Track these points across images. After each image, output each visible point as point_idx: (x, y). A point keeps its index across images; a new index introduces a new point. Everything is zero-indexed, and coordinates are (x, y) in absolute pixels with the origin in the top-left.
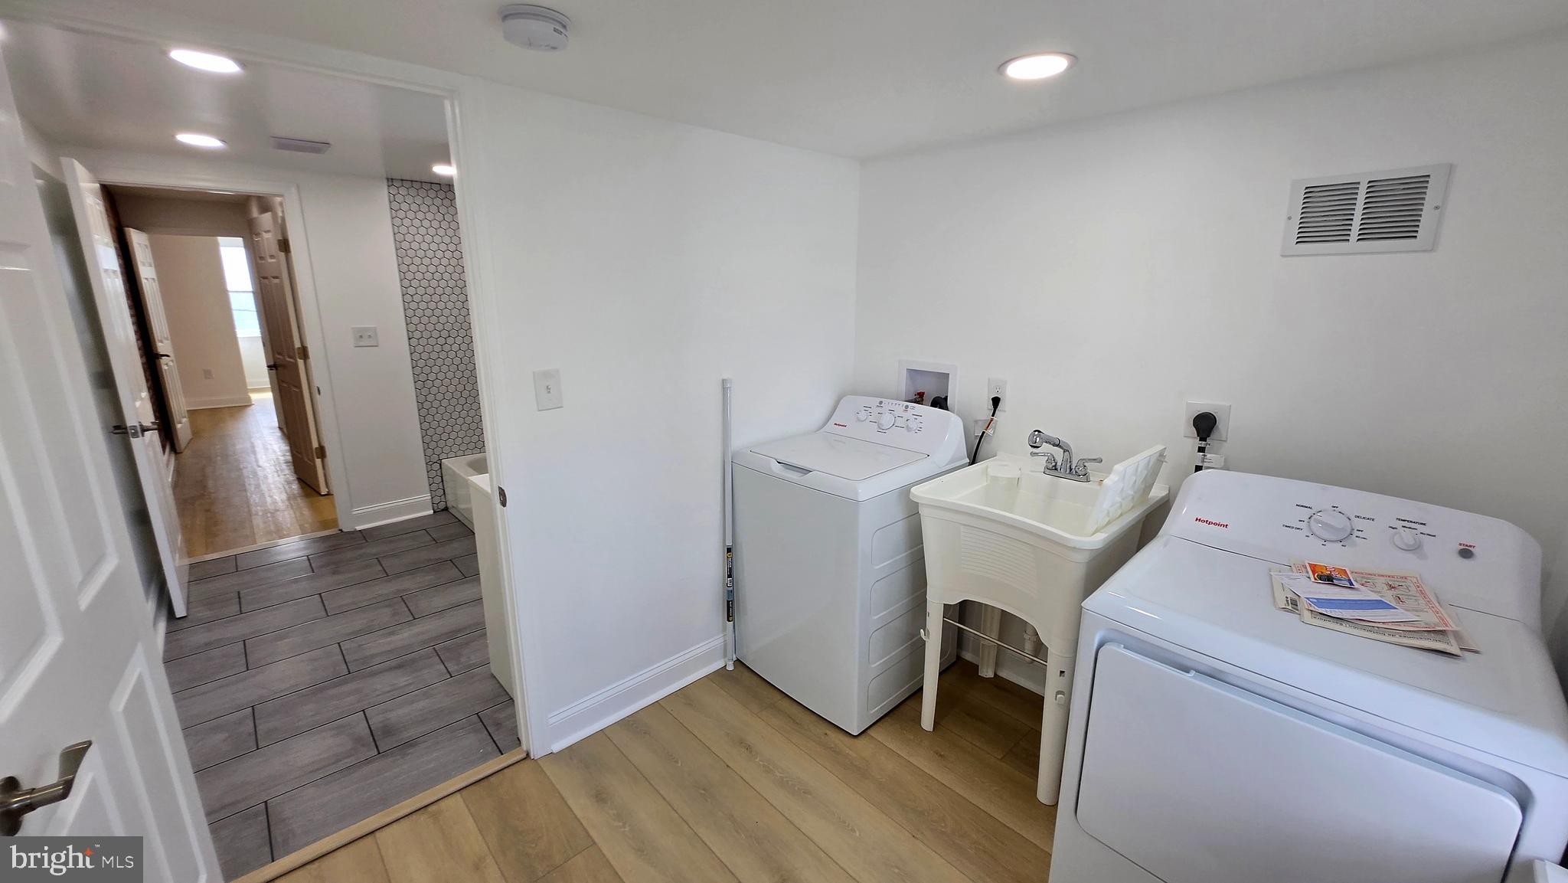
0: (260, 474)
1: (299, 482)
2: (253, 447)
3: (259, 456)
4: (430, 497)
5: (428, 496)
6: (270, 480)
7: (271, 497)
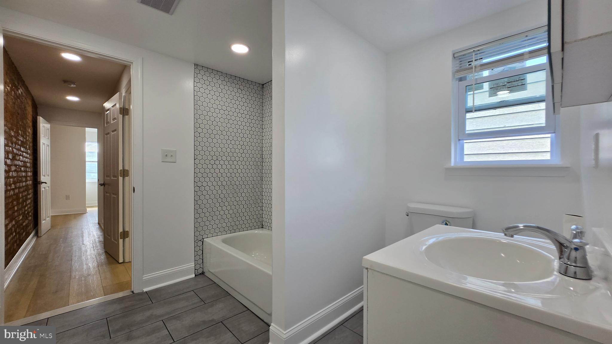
0: (83, 249)
1: (106, 255)
2: (82, 233)
3: (84, 238)
4: (194, 265)
5: (192, 265)
6: (88, 253)
7: (87, 264)
